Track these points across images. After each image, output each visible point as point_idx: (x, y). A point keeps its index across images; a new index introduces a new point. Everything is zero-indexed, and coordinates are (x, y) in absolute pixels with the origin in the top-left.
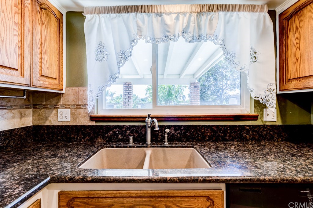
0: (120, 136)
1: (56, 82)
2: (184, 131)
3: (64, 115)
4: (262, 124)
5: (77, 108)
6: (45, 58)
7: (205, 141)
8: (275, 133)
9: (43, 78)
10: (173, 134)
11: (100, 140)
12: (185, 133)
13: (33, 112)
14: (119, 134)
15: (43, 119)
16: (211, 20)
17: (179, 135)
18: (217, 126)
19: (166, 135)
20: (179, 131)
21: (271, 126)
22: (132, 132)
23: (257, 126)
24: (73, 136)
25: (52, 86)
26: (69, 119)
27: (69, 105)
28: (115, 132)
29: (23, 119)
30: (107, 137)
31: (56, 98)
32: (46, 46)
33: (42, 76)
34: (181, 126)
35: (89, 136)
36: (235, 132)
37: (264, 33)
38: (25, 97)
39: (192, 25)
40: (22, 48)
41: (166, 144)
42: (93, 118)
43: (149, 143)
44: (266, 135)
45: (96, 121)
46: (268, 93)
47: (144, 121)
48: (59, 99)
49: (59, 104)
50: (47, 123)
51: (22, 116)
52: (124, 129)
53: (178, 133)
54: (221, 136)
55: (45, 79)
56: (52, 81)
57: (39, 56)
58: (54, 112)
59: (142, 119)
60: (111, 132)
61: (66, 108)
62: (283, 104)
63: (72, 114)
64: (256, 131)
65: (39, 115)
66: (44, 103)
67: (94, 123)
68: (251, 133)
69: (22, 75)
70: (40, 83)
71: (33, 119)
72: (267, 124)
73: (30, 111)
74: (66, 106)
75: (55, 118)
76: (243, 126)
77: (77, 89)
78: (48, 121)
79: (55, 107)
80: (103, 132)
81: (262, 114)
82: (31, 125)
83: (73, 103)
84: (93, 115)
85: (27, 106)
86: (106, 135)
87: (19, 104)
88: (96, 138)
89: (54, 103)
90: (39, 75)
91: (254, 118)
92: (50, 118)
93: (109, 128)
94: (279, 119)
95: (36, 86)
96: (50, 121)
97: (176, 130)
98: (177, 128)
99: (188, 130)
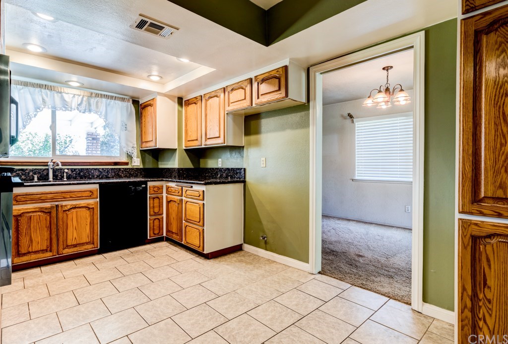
2: (78, 172)
4: (131, 167)
7: (94, 178)
8: (138, 172)
10: (70, 175)
12: (79, 174)
16: (97, 102)
17: (74, 175)
18: (103, 169)
19: (65, 174)
20: (75, 172)
21: (136, 168)
23: (128, 169)
34: (76, 169)
36: (114, 172)
37: (130, 115)
39: (84, 103)
41: (65, 179)
43: (51, 179)
44: (133, 174)
46: (133, 149)
47: (47, 165)
52: (28, 172)
54: (106, 176)
59: (45, 164)
62: (143, 156)
64: (127, 172)
68: (124, 172)
72: (135, 167)
76: (120, 169)
81: (132, 162)
91: (127, 164)
94: (141, 164)
97: (72, 172)
98: (73, 170)
99: (81, 171)
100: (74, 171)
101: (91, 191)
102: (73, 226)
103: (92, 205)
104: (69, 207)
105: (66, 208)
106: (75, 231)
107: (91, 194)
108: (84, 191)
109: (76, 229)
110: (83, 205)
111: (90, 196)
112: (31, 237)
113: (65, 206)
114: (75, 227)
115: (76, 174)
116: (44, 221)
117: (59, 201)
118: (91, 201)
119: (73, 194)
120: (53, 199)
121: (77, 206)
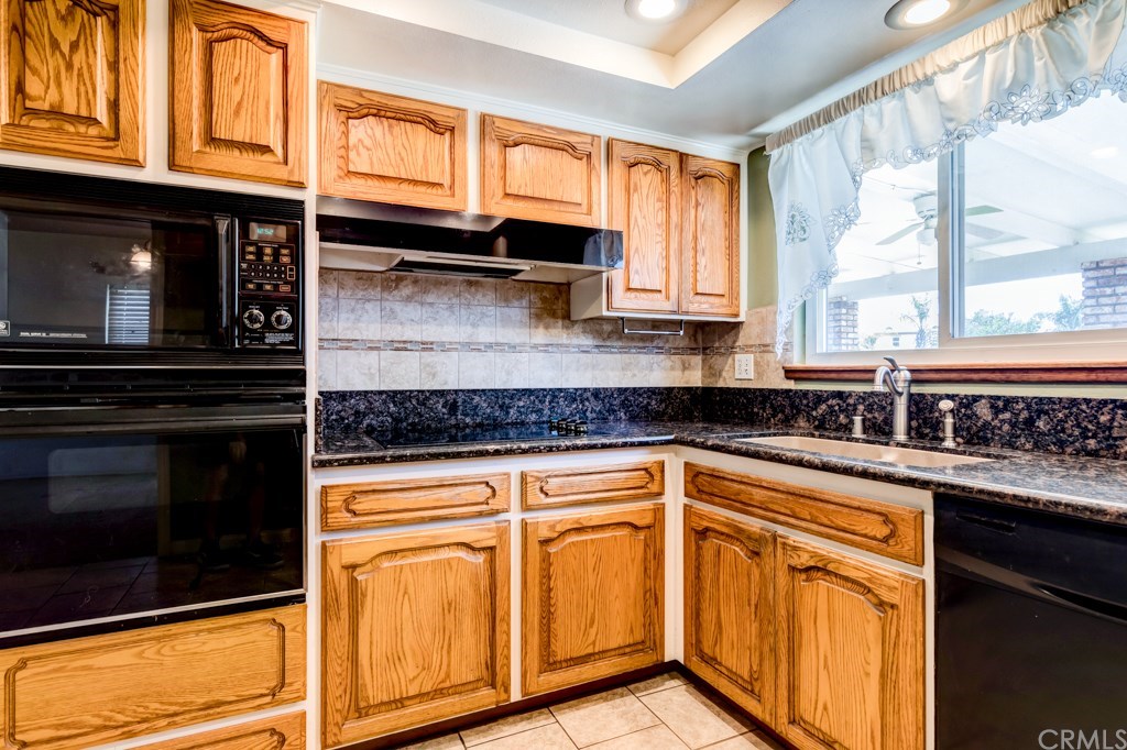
0: (842, 416)
1: (724, 301)
2: (1025, 414)
3: (744, 368)
5: (764, 352)
6: (702, 261)
9: (699, 297)
10: (986, 424)
11: (802, 424)
12: (1030, 422)
13: (703, 361)
14: (841, 411)
15: (714, 375)
16: (1108, 21)
17: (1006, 427)
19: (948, 420)
20: (1007, 415)
22: (869, 409)
24: (756, 410)
25: (715, 311)
26: (751, 375)
27: (751, 346)
28: (831, 407)
29: (686, 372)
30: (815, 418)
31: (733, 333)
32: (702, 242)
33: (697, 294)
34: (1015, 400)
35: (783, 412)
38: (682, 333)
40: (667, 257)
41: (949, 443)
42: (791, 373)
43: (901, 436)
45: (797, 379)
48: (737, 335)
49: (737, 344)
50: (721, 384)
51: (685, 367)
52: (851, 401)
53: (1003, 421)
55: (703, 299)
56: (716, 300)
57: (692, 262)
58: (730, 360)
60: (824, 407)
61: (747, 352)
63: (757, 364)
65: (710, 367)
66: (717, 345)
67: (791, 385)
69: (668, 298)
70: (694, 307)
71: (704, 376)
73: (697, 360)
74: (746, 349)
75: (731, 374)
77: (763, 310)
78: (721, 379)
79: (731, 350)
80: (807, 406)
82: (700, 385)
83: (758, 342)
84: (788, 365)
85: (693, 351)
86: (814, 413)
87: (681, 346)
88: (795, 417)
89: (730, 343)
90: (692, 294)
92: (724, 374)
93: (819, 398)
95: (687, 313)
96: (725, 379)
97: (996, 411)
98: (1000, 405)
99: (1040, 412)
100: (1005, 409)
101: (886, 518)
102: (817, 648)
103: (892, 589)
104: (804, 560)
105: (795, 562)
106: (823, 673)
107: (885, 531)
108: (859, 508)
109: (826, 666)
110: (853, 574)
111: (885, 540)
112: (719, 611)
113: (795, 548)
114: (826, 657)
115: (1013, 425)
116: (745, 580)
117: (781, 523)
118: (886, 568)
119: (820, 510)
120: (765, 510)
121: (831, 567)
